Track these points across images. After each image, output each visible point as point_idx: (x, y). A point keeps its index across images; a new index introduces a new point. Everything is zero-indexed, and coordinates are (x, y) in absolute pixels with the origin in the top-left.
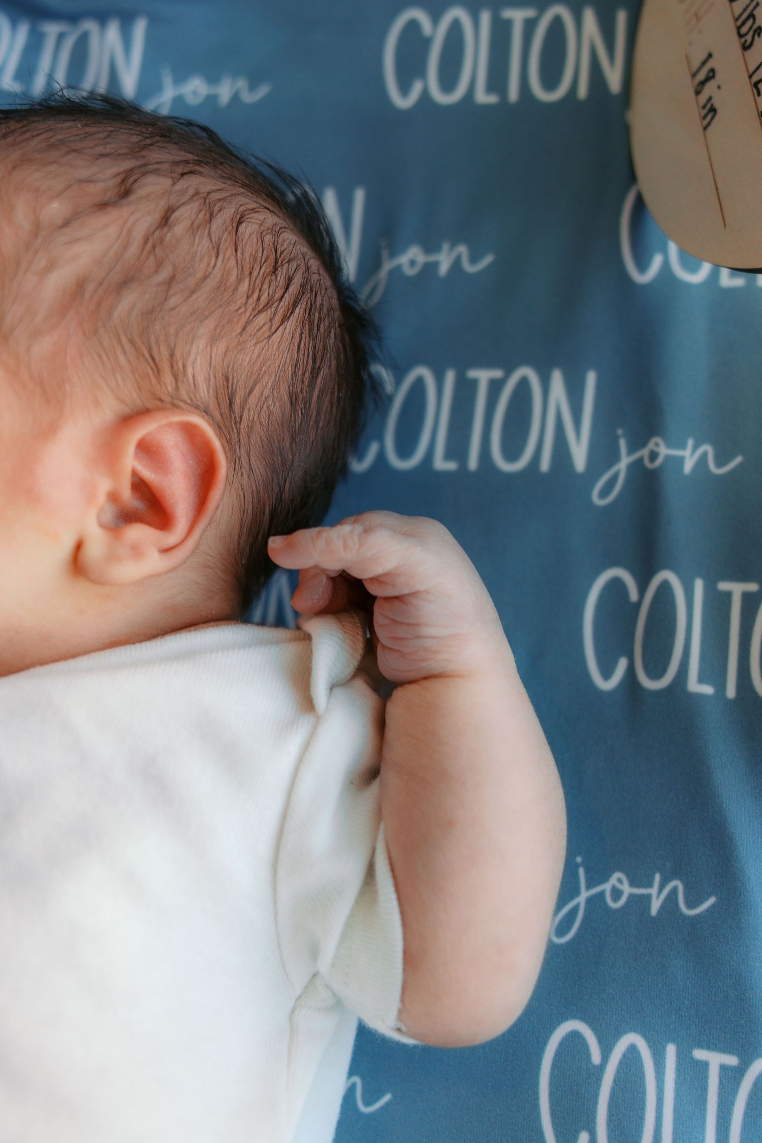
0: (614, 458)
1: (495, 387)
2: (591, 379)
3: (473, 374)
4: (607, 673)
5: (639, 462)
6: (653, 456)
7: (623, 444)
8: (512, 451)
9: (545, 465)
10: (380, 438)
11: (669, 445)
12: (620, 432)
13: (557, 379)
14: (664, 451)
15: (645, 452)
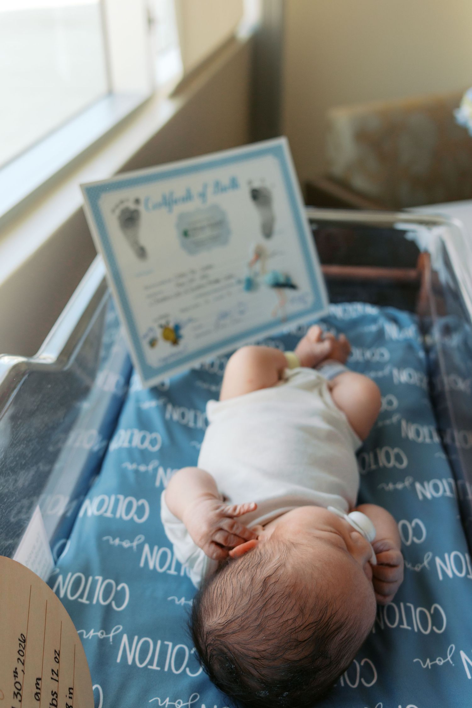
0: (114, 637)
1: (151, 663)
2: (119, 660)
3: (159, 669)
4: (123, 588)
5: (107, 634)
6: (102, 633)
7: (111, 640)
8: (146, 644)
9: (136, 638)
10: (190, 654)
11: (97, 636)
12: (111, 643)
13: (130, 662)
14: (99, 634)
15: (104, 636)
